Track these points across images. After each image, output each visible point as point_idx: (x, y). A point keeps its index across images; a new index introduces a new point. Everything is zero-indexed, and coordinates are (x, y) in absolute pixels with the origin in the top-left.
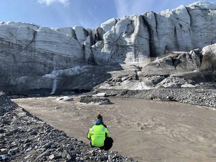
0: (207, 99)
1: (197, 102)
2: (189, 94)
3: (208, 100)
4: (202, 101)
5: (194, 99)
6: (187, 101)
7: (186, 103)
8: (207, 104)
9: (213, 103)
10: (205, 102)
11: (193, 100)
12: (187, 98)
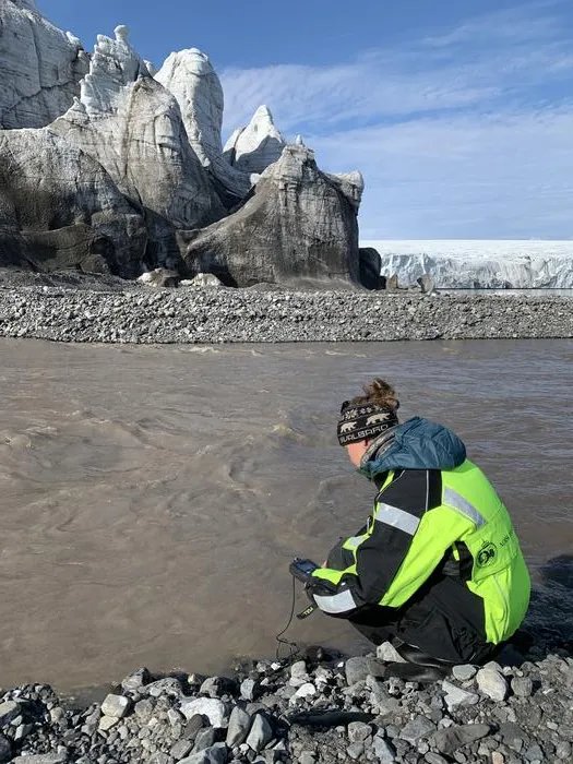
0: (98, 319)
1: (67, 332)
2: (20, 304)
3: (102, 321)
4: (84, 327)
5: (50, 321)
6: (25, 330)
7: (24, 336)
8: (102, 334)
9: (122, 332)
10: (96, 329)
11: (48, 324)
12: (13, 319)
